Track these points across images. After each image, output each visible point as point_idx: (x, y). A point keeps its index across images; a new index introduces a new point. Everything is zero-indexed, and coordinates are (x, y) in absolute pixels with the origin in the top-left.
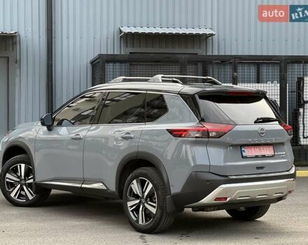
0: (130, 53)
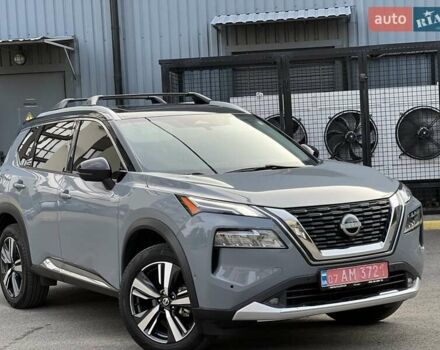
0: (233, 53)
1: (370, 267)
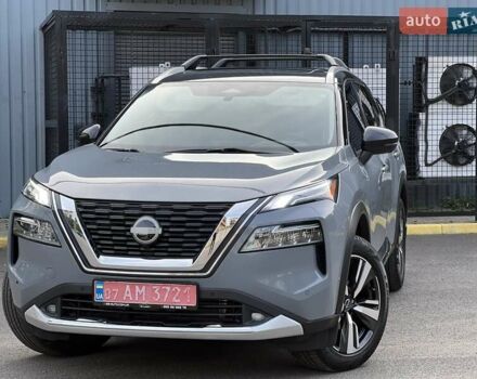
0: (115, 12)
1: (168, 288)
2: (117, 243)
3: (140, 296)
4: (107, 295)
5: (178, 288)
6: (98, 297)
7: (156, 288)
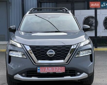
1: (57, 68)
2: (43, 57)
3: (50, 70)
4: (41, 70)
5: (60, 68)
6: (38, 71)
7: (54, 68)
